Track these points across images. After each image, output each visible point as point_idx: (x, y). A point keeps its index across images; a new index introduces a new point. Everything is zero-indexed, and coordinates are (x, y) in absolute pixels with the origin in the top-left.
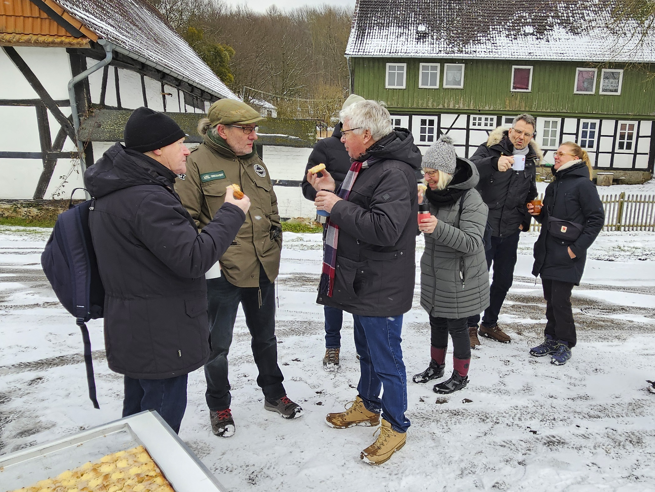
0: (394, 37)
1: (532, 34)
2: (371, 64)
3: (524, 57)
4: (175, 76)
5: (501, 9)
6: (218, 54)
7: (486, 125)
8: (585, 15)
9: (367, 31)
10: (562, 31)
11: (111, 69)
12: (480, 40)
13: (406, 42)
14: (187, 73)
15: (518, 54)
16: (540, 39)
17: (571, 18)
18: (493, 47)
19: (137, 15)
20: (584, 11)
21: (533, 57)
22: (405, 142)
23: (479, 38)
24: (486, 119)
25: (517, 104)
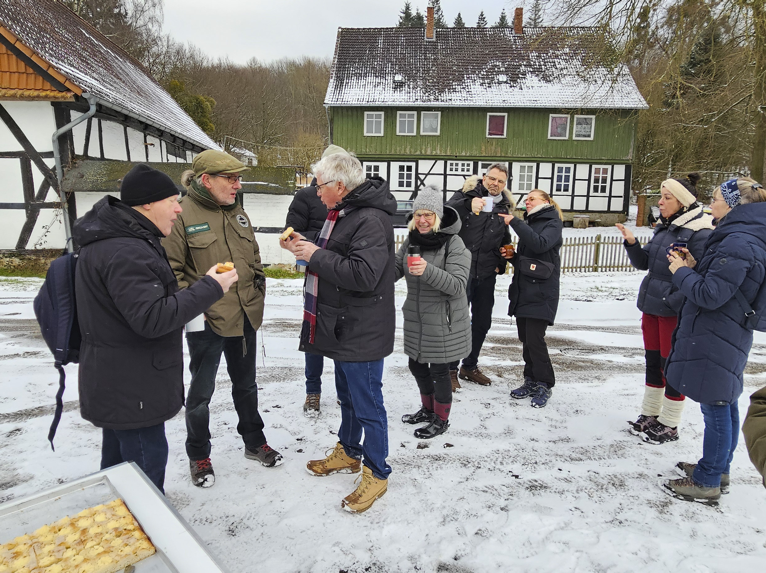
0: (371, 87)
1: (506, 82)
2: (350, 113)
3: (499, 104)
4: (158, 126)
5: (475, 59)
6: (199, 105)
7: (463, 170)
8: (557, 63)
9: (345, 82)
10: (535, 79)
11: (95, 121)
12: (455, 89)
13: (383, 92)
14: (169, 124)
15: (493, 101)
16: (514, 87)
17: (543, 67)
18: (468, 95)
19: (121, 68)
20: (556, 60)
21: (507, 104)
22: (380, 189)
23: (454, 87)
24: (463, 165)
25: (492, 150)
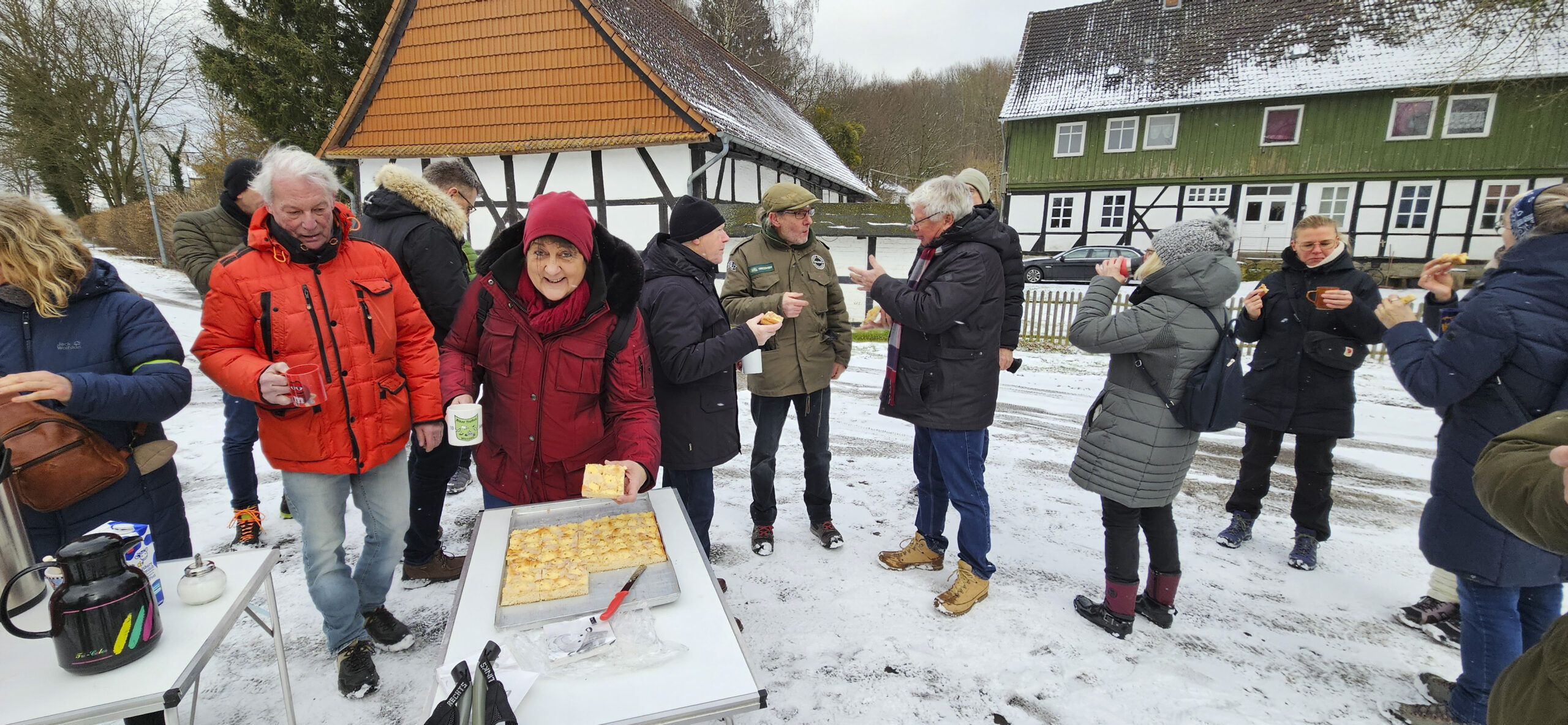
0: (1071, 88)
1: (1307, 55)
2: (1035, 127)
3: (1288, 92)
5: (1250, 25)
6: (845, 134)
7: (1212, 199)
8: (1417, 11)
9: (1032, 85)
10: (1367, 43)
11: (729, 161)
12: (1209, 76)
13: (1088, 93)
15: (1277, 89)
16: (1322, 60)
17: (1387, 21)
18: (1232, 84)
20: (1416, 6)
21: (1305, 90)
23: (1207, 73)
24: (1213, 191)
25: (1270, 165)
